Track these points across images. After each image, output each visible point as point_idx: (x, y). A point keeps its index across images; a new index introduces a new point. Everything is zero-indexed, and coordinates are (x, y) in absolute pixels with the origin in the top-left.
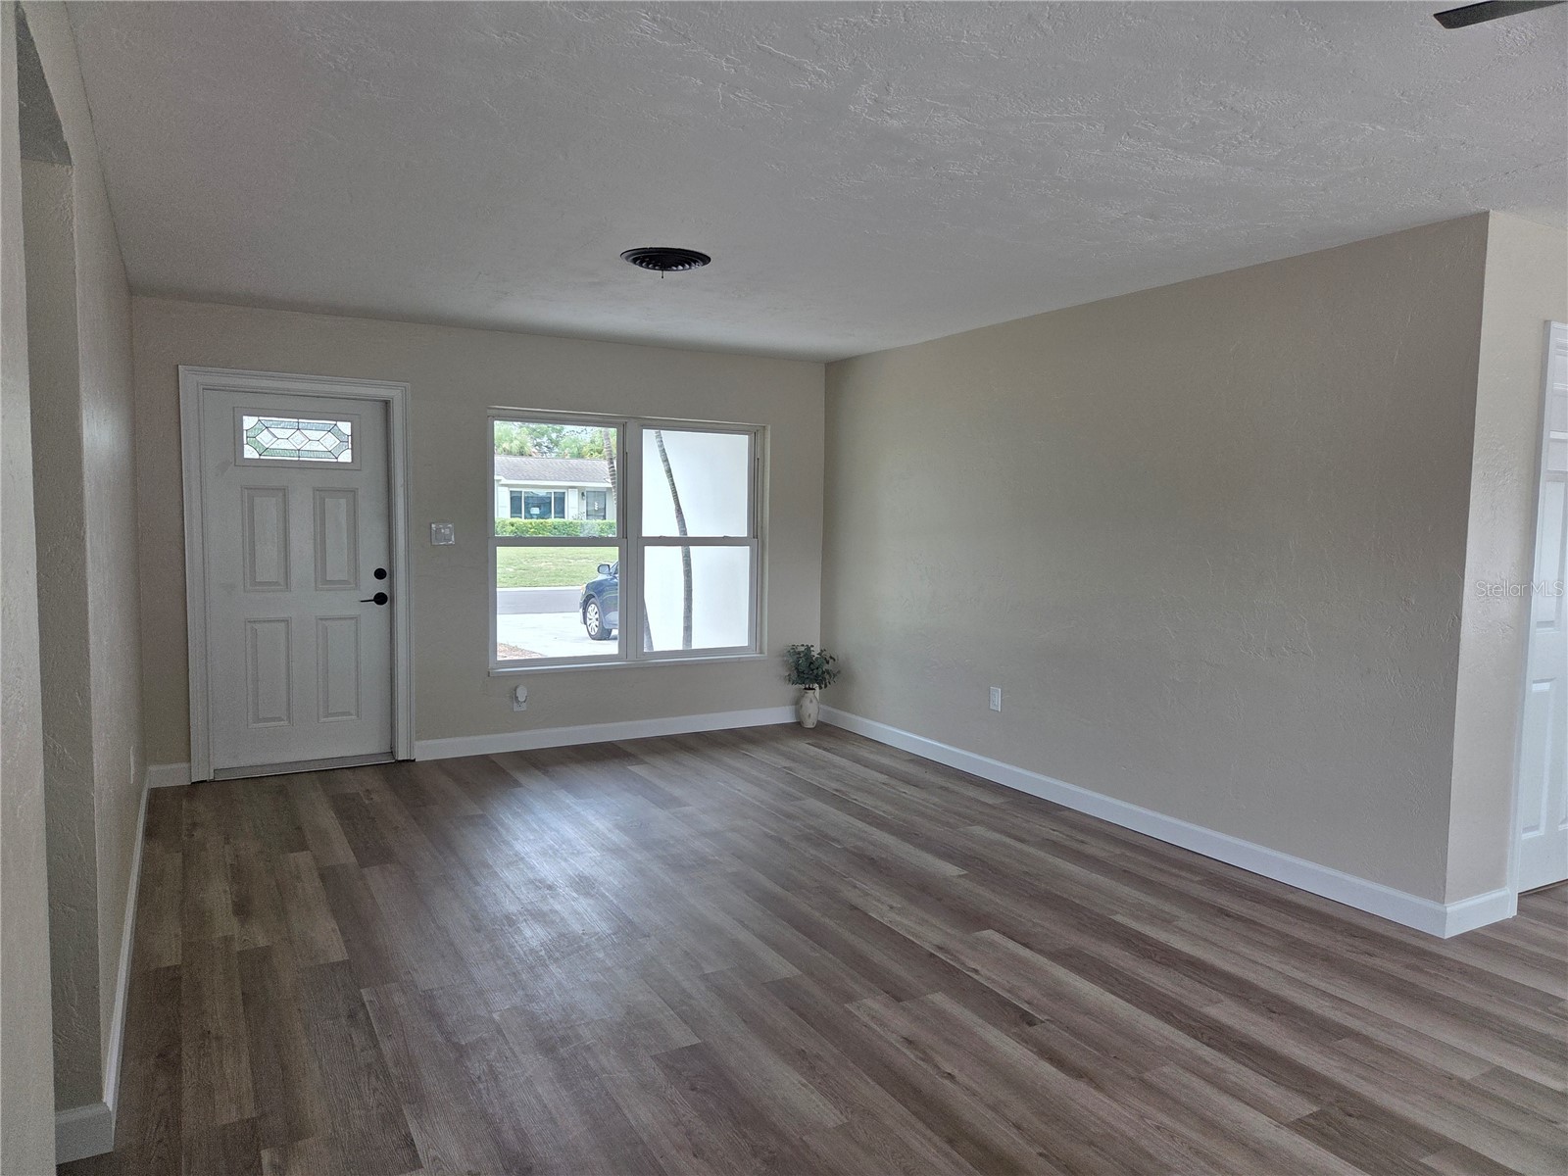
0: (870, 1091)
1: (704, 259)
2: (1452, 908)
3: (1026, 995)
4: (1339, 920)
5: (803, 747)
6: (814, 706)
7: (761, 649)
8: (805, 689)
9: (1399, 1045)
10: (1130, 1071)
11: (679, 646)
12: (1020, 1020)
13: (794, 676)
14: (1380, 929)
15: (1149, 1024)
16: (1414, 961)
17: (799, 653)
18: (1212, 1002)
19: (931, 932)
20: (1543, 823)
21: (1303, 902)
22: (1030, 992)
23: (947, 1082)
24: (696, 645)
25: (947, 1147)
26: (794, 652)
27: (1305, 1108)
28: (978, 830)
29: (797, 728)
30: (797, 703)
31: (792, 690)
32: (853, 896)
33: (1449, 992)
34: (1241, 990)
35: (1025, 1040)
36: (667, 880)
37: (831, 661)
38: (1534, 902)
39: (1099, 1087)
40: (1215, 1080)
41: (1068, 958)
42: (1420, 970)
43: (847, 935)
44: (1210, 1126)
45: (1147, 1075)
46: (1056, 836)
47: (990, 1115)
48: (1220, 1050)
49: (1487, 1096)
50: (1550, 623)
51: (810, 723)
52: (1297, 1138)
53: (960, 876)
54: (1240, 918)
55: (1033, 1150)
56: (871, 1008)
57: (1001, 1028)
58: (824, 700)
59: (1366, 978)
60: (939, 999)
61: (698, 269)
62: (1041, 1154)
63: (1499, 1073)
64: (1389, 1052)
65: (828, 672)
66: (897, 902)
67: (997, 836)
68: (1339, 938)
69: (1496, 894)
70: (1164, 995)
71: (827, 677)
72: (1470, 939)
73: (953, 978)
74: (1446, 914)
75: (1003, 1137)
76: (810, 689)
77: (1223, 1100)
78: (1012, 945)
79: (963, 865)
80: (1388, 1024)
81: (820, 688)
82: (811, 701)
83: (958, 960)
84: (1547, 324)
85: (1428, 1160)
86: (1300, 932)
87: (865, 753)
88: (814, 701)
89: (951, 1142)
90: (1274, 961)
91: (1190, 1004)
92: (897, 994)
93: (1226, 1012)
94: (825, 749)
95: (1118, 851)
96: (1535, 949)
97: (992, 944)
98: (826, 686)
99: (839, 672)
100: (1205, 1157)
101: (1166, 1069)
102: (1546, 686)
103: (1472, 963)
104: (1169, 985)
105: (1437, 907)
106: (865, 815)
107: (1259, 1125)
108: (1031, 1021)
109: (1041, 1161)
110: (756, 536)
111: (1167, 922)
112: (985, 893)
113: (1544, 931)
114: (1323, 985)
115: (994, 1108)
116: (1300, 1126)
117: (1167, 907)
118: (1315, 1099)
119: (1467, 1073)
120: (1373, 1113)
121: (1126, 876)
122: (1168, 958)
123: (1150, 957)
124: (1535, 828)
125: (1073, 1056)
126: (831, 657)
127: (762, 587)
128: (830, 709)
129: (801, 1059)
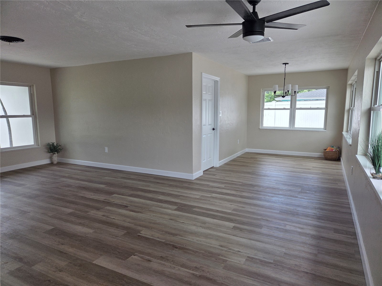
0: (97, 225)
1: (23, 41)
2: (194, 174)
3: (125, 203)
4: (177, 180)
5: (55, 168)
6: (56, 158)
7: (38, 144)
8: (53, 154)
9: (189, 196)
10: (147, 209)
11: (8, 146)
12: (125, 207)
13: (50, 151)
14: (183, 180)
15: (148, 202)
16: (189, 184)
17: (50, 145)
18: (159, 196)
19: (102, 197)
20: (206, 159)
21: (171, 179)
22: (125, 202)
23: (114, 220)
24: (14, 145)
25: (116, 229)
26: (49, 144)
27: (175, 207)
28: (106, 178)
29: (52, 164)
30: (51, 158)
31: (49, 155)
32: (82, 195)
33: (194, 187)
34: (163, 194)
35: (127, 210)
36: (29, 201)
37: (60, 146)
38: (205, 172)
39: (142, 213)
40: (161, 207)
41: (131, 196)
42: (190, 185)
43: (83, 202)
44: (162, 213)
45: (150, 209)
46: (124, 176)
47: (123, 222)
48: (161, 203)
49: (201, 199)
50: (205, 125)
51: (55, 163)
52: (175, 211)
53: (105, 187)
54: (161, 183)
55: (133, 225)
56: (93, 213)
57: (122, 209)
58: (58, 156)
59: (182, 188)
60: (108, 208)
61: (20, 43)
62: (134, 225)
63: (202, 196)
64: (187, 197)
65: (60, 149)
66: (92, 194)
67: (111, 178)
68: (177, 183)
69: (200, 171)
70: (151, 197)
71: (59, 150)
72: (197, 179)
73: (109, 204)
74: (193, 175)
75: (126, 224)
76: (54, 154)
77: (163, 209)
78: (120, 196)
79: (105, 185)
80: (186, 193)
81: (57, 153)
82: (55, 157)
83: (109, 200)
84: (202, 73)
85: (194, 209)
86: (171, 183)
87: (73, 167)
88: (56, 157)
89: (117, 228)
90: (168, 188)
91: (155, 198)
92: (98, 209)
93: (161, 197)
94: (62, 168)
95: (137, 177)
96: (206, 179)
97: (116, 197)
98: (59, 153)
99: (63, 149)
100: (162, 218)
101: (153, 208)
102: (205, 136)
103: (197, 182)
104: (151, 196)
105: (191, 174)
106: (78, 179)
107: (169, 211)
108: (127, 207)
109: (135, 226)
110: (33, 114)
111: (149, 186)
112: (112, 189)
113: (207, 176)
114: (176, 190)
115: (124, 221)
116: (175, 210)
117: (148, 184)
118: (177, 206)
119: (198, 197)
120: (185, 205)
121: (140, 180)
122: (150, 192)
123: (147, 192)
124: (205, 160)
125: (137, 210)
126: (60, 145)
127: (37, 128)
128: (60, 158)
129: (80, 224)
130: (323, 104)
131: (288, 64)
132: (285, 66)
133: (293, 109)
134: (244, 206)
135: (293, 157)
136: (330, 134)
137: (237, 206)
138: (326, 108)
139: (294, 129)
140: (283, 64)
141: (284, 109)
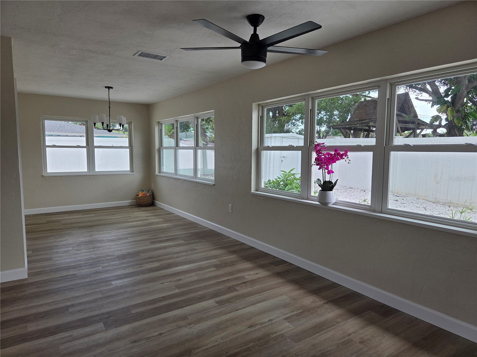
130: (125, 142)
131: (112, 88)
132: (109, 90)
133: (90, 146)
134: (178, 278)
135: (99, 210)
136: (138, 176)
137: (171, 281)
138: (131, 146)
139: (94, 174)
140: (106, 87)
141: (78, 147)
